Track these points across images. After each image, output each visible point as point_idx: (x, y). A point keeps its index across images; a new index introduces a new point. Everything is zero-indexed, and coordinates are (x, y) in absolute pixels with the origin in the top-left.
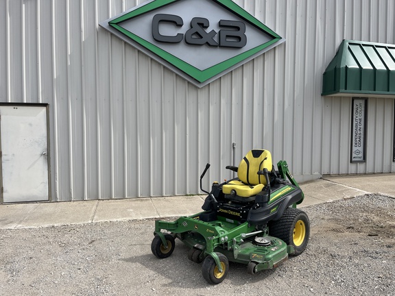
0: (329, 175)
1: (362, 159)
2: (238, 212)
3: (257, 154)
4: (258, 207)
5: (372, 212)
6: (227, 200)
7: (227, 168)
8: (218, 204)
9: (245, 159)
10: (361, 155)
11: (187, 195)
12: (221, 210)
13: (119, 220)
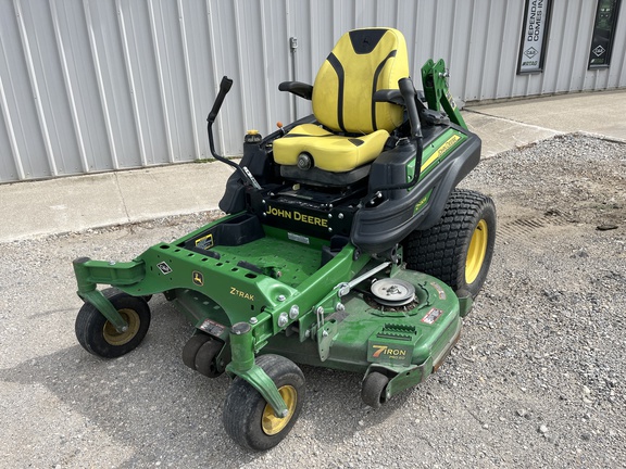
0: (477, 102)
1: (537, 66)
2: (322, 215)
3: (365, 41)
4: (379, 201)
5: (580, 172)
6: (290, 183)
7: (283, 87)
8: (264, 193)
9: (332, 58)
10: (537, 58)
11: (197, 161)
12: (272, 211)
13: (20, 237)
